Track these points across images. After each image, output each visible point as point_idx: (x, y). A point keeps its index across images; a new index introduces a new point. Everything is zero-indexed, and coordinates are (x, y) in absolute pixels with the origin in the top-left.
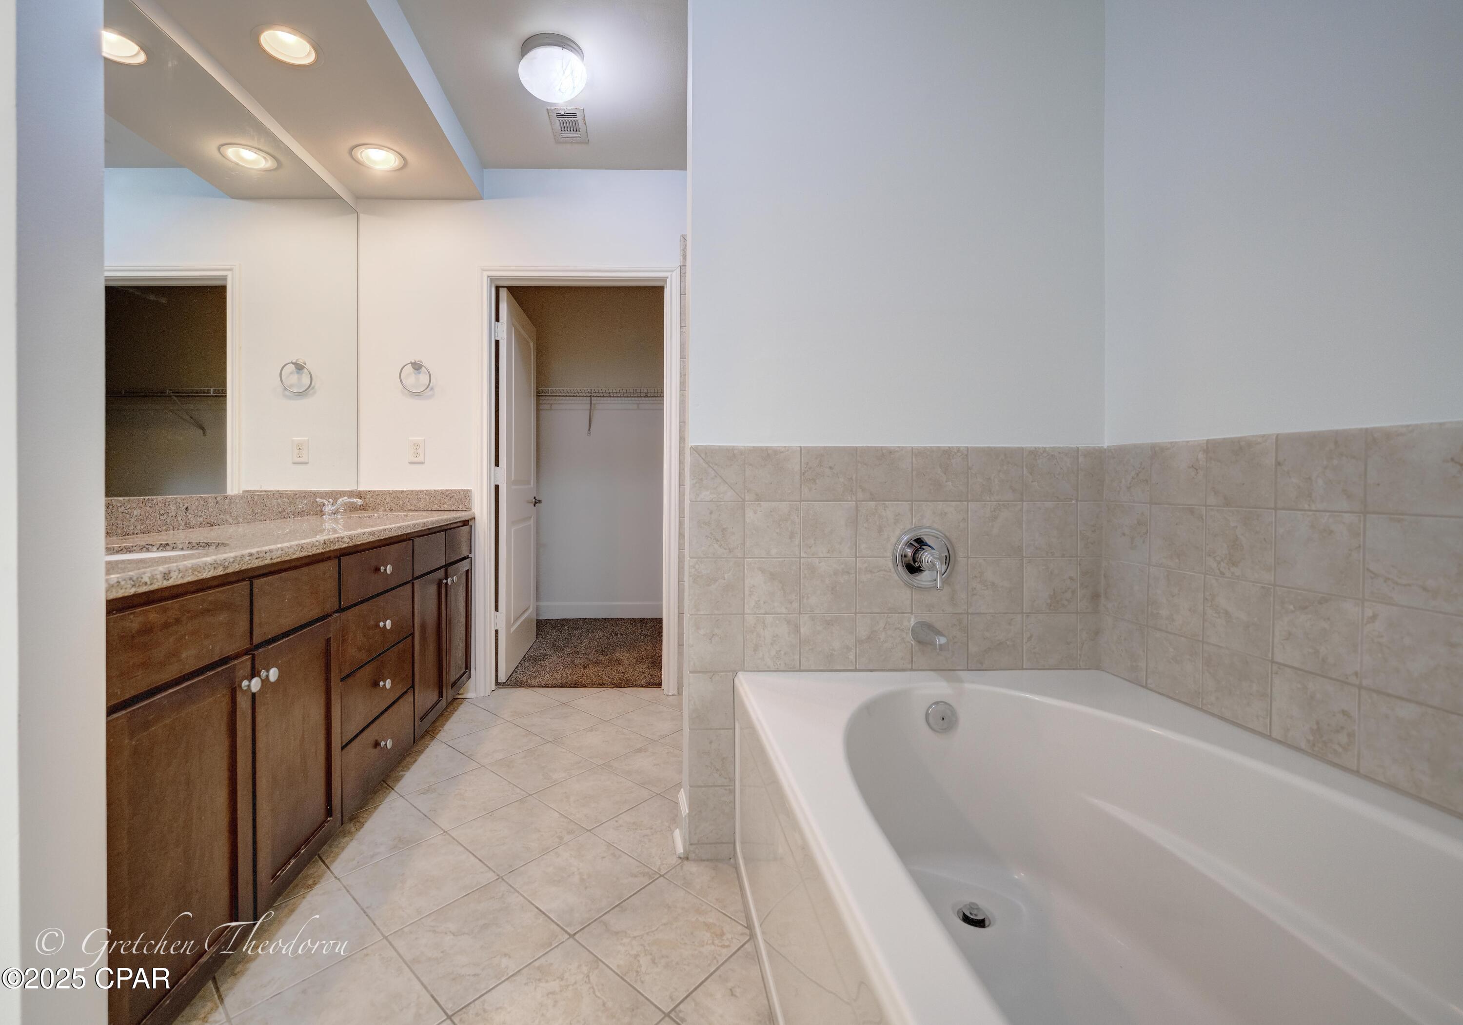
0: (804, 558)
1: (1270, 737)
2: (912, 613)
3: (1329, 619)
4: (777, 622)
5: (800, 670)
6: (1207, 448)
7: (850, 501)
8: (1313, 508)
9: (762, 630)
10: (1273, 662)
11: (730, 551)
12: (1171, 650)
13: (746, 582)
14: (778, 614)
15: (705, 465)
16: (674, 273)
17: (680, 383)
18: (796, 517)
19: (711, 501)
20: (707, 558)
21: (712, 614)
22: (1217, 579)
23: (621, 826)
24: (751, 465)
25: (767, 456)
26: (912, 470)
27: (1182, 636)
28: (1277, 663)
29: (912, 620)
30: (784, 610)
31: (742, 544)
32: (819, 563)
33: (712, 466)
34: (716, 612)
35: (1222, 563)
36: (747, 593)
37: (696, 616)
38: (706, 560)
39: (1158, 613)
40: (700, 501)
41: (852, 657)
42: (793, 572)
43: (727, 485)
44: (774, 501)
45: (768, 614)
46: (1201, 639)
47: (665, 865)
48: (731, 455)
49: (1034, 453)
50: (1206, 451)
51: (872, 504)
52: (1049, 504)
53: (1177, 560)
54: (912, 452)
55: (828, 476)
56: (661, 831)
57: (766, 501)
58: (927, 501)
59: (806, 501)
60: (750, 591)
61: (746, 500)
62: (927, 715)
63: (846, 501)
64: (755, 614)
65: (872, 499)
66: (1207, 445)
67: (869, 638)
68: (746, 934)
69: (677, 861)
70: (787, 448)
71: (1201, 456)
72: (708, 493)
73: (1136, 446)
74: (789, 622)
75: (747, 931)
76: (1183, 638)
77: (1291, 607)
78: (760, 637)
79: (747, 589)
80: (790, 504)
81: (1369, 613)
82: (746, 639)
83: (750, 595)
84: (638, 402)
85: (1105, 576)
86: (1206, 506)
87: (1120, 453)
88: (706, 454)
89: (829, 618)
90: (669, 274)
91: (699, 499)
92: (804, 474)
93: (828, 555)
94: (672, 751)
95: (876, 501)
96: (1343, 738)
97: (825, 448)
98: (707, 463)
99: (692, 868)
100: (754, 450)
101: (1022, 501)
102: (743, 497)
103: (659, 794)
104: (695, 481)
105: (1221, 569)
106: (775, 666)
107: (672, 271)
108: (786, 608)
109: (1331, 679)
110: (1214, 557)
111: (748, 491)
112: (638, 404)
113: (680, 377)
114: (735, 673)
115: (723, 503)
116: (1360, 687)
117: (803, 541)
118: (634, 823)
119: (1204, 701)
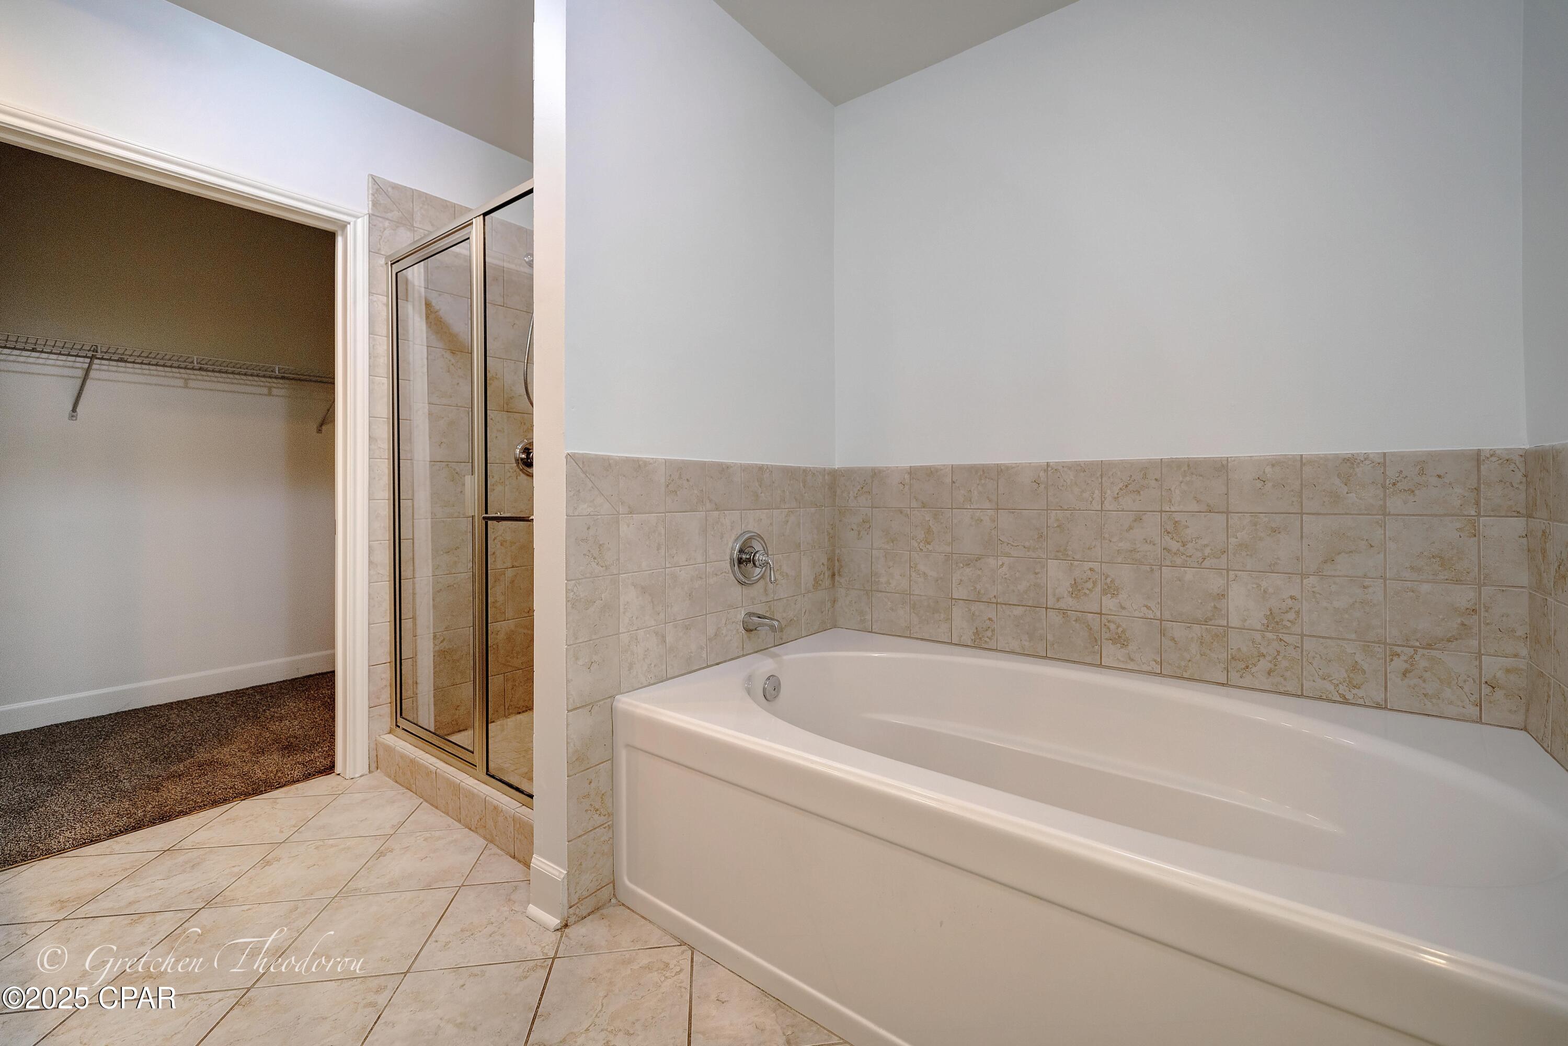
0: (669, 568)
1: (951, 643)
2: (742, 607)
3: (981, 569)
4: (648, 635)
5: (668, 679)
6: (911, 472)
7: (701, 511)
8: (972, 508)
9: (635, 647)
10: (952, 599)
11: (607, 568)
12: (889, 603)
13: (621, 599)
14: (648, 628)
15: (583, 476)
16: (359, 221)
17: (370, 366)
18: (662, 528)
19: (589, 515)
20: (586, 578)
21: (590, 640)
22: (918, 554)
23: (447, 943)
24: (624, 476)
25: (638, 467)
26: (741, 484)
27: (896, 593)
28: (954, 599)
29: (743, 612)
30: (653, 623)
31: (617, 559)
32: (680, 571)
33: (589, 476)
34: (594, 637)
35: (921, 543)
36: (622, 610)
37: (574, 646)
38: (584, 580)
39: (879, 581)
40: (578, 516)
41: (704, 656)
42: (660, 583)
43: (603, 497)
44: (643, 513)
45: (640, 629)
46: (909, 593)
47: (547, 947)
48: (607, 465)
49: (805, 471)
50: (910, 473)
51: (716, 513)
52: (813, 510)
53: (892, 544)
54: (741, 468)
55: (686, 488)
56: (506, 919)
57: (637, 514)
58: (750, 510)
59: (669, 512)
60: (625, 609)
61: (620, 513)
62: (764, 689)
63: (698, 512)
64: (628, 632)
65: (717, 509)
66: (910, 470)
67: (716, 635)
68: (686, 950)
69: (556, 935)
70: (654, 460)
71: (907, 476)
72: (585, 506)
73: (860, 469)
74: (657, 634)
75: (684, 948)
76: (897, 594)
77: (962, 565)
78: (634, 655)
79: (621, 607)
80: (657, 516)
81: (1000, 563)
82: (622, 660)
83: (624, 613)
84: (186, 376)
85: (838, 561)
86: (910, 508)
87: (847, 473)
88: (583, 463)
89: (688, 623)
90: (354, 219)
91: (576, 514)
92: (668, 486)
93: (686, 564)
94: (428, 835)
95: (718, 511)
96: (989, 633)
97: (683, 461)
98: (585, 473)
99: (576, 932)
100: (627, 460)
101: (800, 508)
102: (618, 510)
103: (463, 885)
104: (572, 493)
105: (920, 547)
106: (647, 681)
107: (358, 217)
108: (655, 620)
109: (983, 602)
110: (916, 540)
111: (622, 504)
112: (186, 380)
113: (370, 358)
114: (613, 697)
115: (599, 517)
116: (997, 603)
117: (668, 552)
118: (462, 931)
119: (912, 632)
